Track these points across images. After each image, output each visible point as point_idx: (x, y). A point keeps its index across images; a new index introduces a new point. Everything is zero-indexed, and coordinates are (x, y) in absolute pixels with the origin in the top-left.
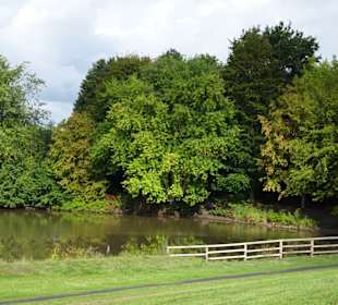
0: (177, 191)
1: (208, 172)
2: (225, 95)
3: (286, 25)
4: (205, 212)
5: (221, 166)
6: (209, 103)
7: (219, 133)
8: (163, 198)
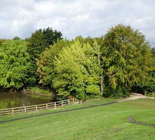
0: (13, 84)
1: (21, 78)
2: (27, 51)
3: (50, 28)
4: (24, 90)
5: (26, 75)
6: (21, 55)
7: (24, 65)
8: (8, 86)
